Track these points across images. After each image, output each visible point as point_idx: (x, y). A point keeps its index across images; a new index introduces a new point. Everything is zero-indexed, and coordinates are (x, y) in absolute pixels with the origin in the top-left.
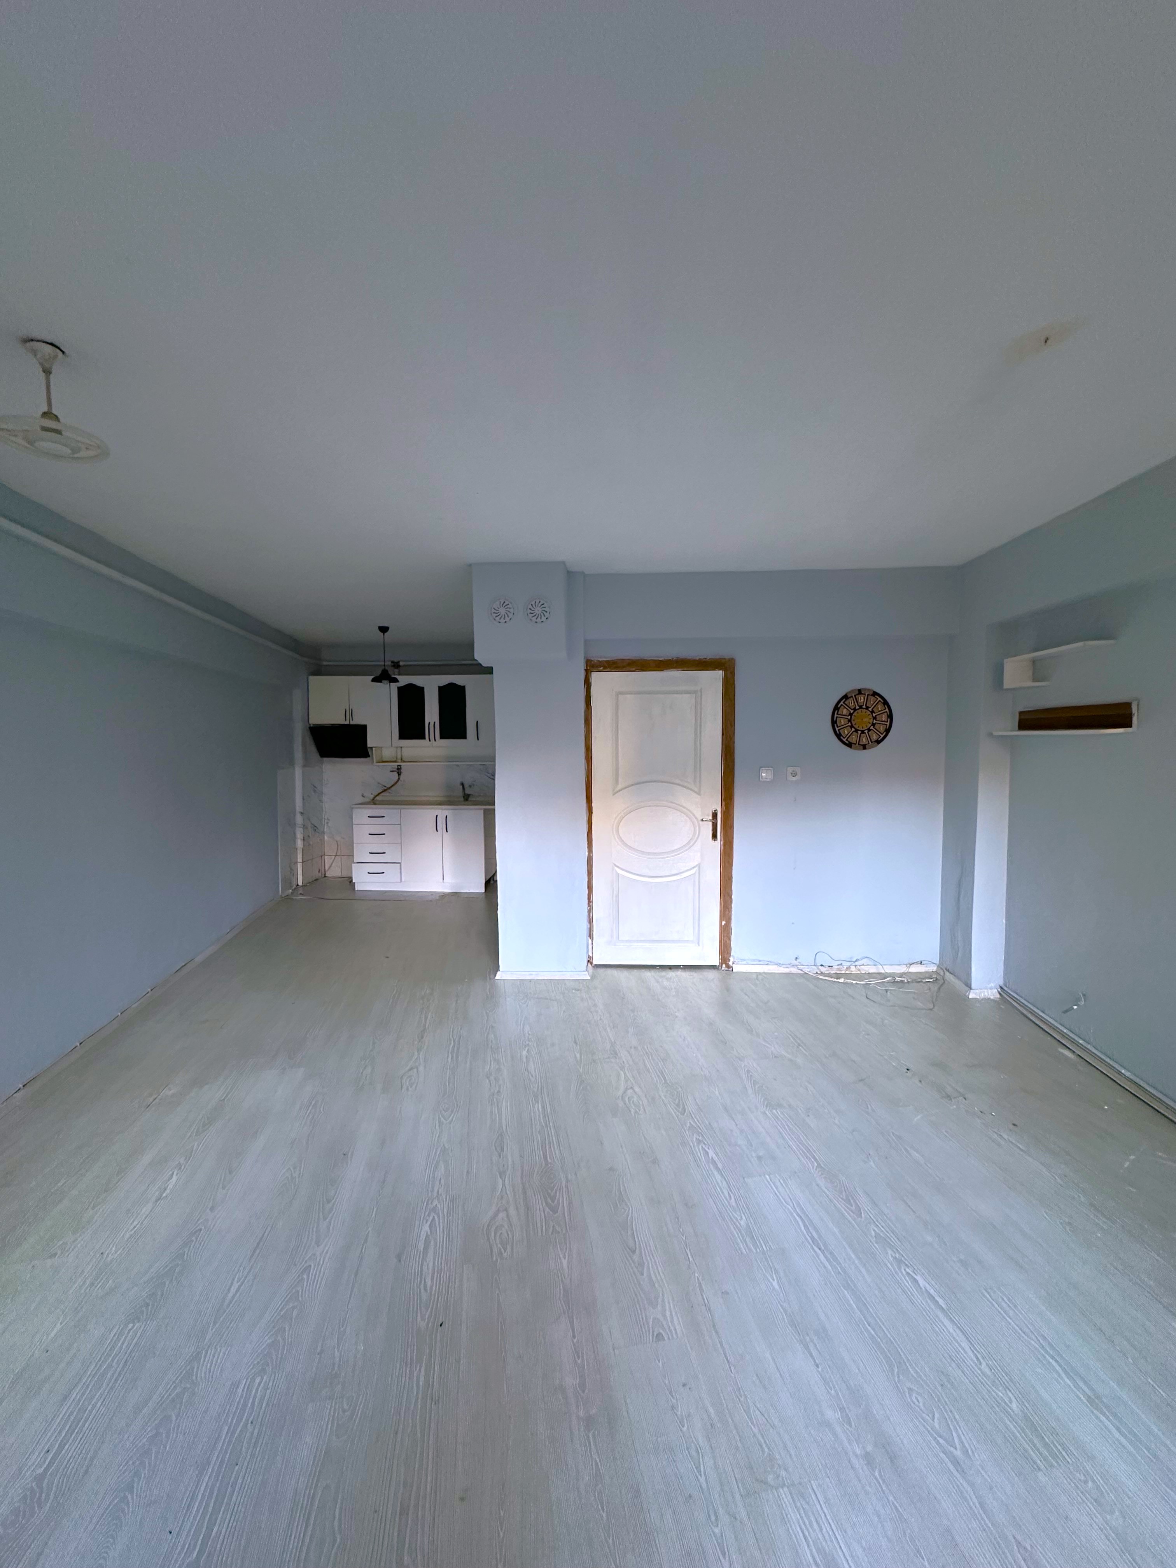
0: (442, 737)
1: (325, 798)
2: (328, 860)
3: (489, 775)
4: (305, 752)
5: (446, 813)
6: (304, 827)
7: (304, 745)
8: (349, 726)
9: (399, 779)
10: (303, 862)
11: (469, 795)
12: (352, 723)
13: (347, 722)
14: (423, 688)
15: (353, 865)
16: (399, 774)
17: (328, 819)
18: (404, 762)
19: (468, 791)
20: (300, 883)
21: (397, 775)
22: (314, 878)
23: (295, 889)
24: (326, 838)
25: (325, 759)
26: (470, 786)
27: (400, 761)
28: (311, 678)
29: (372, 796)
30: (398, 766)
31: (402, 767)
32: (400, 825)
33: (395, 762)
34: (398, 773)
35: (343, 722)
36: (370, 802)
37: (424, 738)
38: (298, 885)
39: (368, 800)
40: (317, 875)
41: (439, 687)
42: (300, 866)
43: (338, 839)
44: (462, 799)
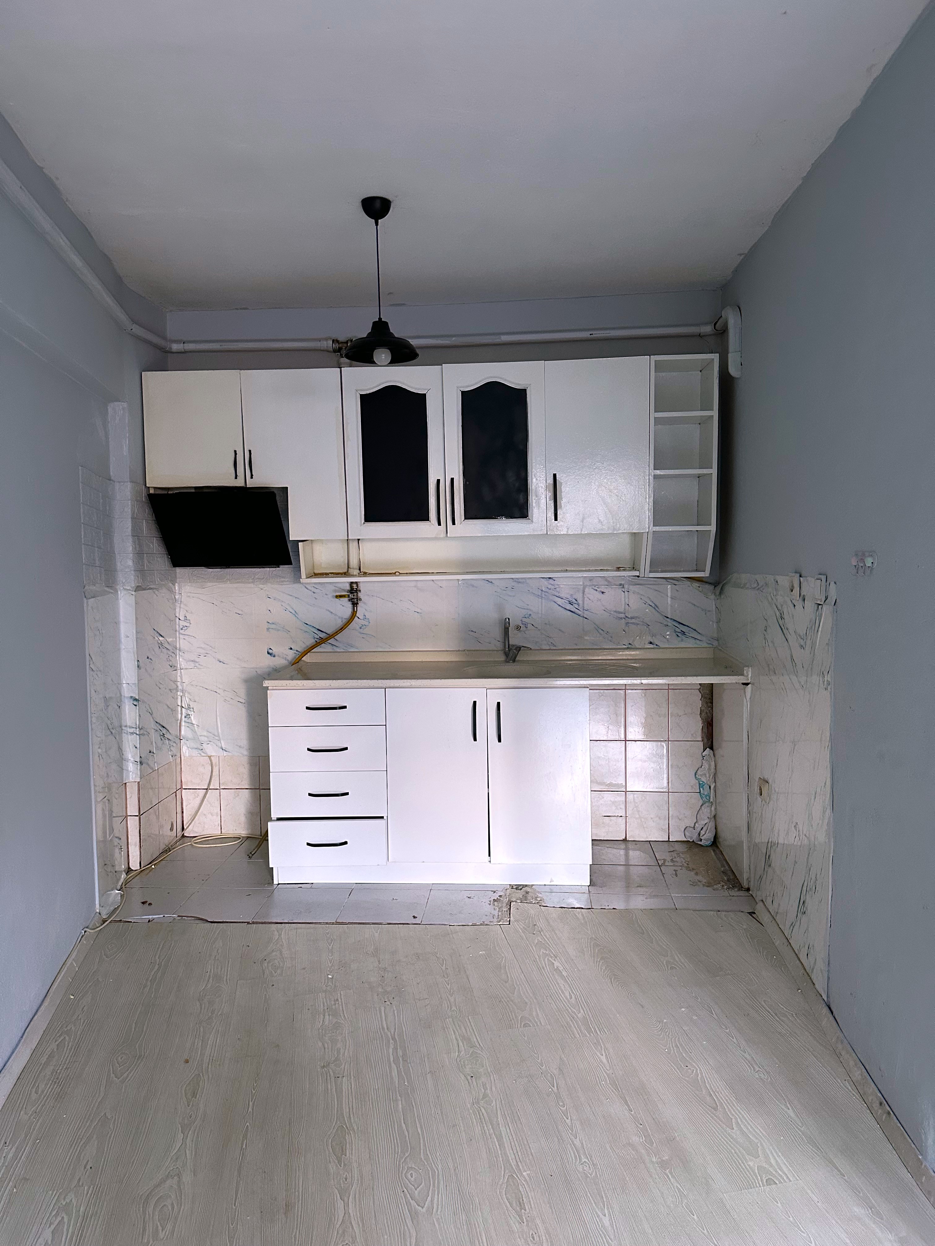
0: (468, 516)
1: (181, 662)
2: (190, 800)
3: (559, 601)
4: (139, 554)
5: (495, 697)
6: (142, 732)
7: (136, 534)
8: (243, 491)
9: (354, 614)
10: (140, 815)
11: (519, 649)
12: (250, 483)
13: (240, 483)
14: (422, 398)
15: (270, 824)
16: (355, 604)
17: (189, 708)
18: (365, 574)
19: (515, 639)
20: (135, 865)
21: (349, 605)
22: (163, 847)
23: (126, 882)
24: (184, 749)
25: (179, 570)
26: (518, 628)
27: (356, 572)
28: (147, 376)
29: (291, 655)
30: (352, 583)
31: (362, 587)
32: (386, 725)
33: (346, 574)
34: (351, 600)
35: (229, 481)
36: (284, 668)
37: (425, 517)
38: (129, 870)
39: (279, 662)
40: (169, 836)
41: (463, 393)
42: (133, 824)
43: (211, 750)
44: (503, 658)
